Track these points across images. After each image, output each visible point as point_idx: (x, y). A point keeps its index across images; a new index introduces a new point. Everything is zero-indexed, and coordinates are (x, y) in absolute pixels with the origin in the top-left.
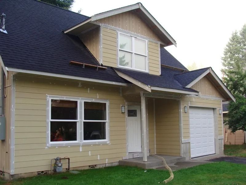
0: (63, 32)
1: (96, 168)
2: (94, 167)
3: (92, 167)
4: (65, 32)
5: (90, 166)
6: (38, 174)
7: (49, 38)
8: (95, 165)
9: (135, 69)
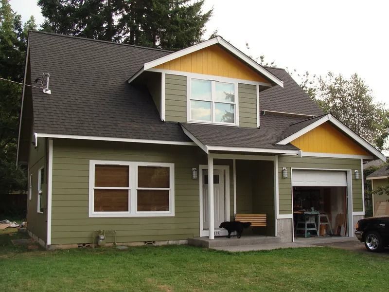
0: (127, 81)
1: (155, 245)
2: (151, 244)
3: (148, 244)
4: (129, 82)
5: (145, 242)
6: (79, 246)
7: (104, 92)
8: (154, 242)
9: (216, 123)
